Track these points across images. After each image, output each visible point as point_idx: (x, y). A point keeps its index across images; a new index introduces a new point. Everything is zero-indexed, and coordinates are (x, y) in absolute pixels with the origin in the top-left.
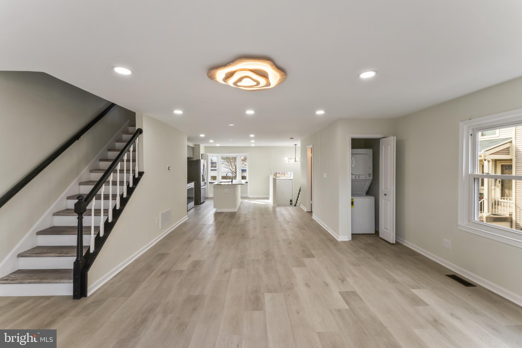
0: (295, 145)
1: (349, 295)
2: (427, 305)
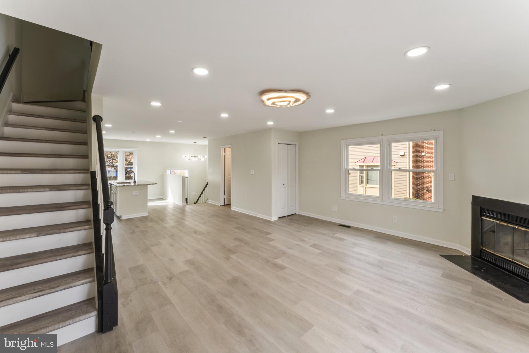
0: (194, 143)
1: (314, 246)
2: (346, 239)
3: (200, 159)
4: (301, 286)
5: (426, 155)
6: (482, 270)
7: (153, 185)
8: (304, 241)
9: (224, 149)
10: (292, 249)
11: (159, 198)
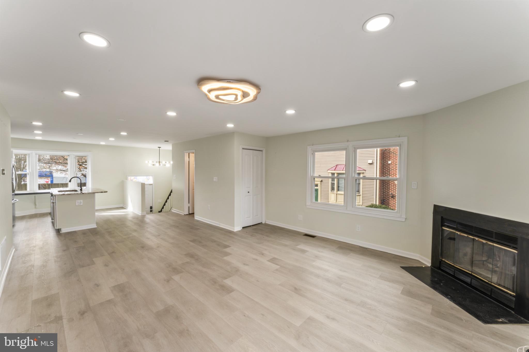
0: (158, 147)
1: (273, 260)
2: (308, 251)
3: (165, 165)
4: (244, 316)
5: (392, 163)
6: (442, 284)
7: (102, 193)
8: (263, 254)
9: (188, 154)
10: (247, 265)
11: (118, 207)
